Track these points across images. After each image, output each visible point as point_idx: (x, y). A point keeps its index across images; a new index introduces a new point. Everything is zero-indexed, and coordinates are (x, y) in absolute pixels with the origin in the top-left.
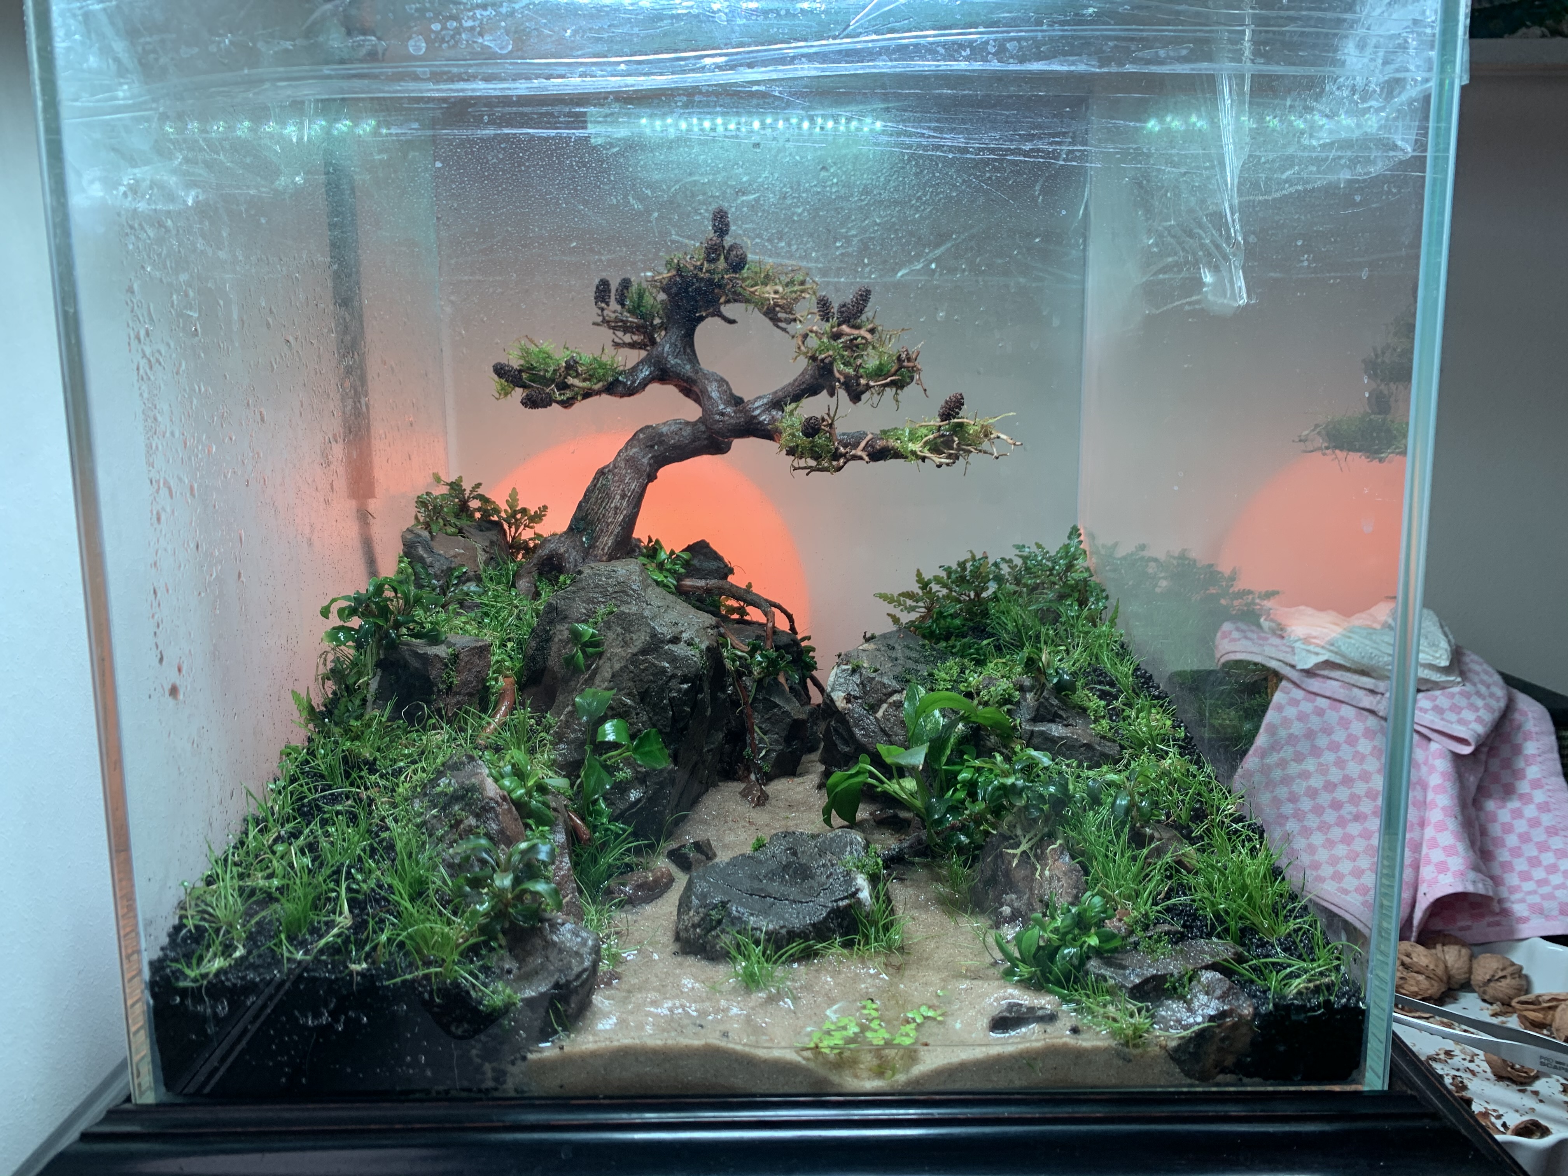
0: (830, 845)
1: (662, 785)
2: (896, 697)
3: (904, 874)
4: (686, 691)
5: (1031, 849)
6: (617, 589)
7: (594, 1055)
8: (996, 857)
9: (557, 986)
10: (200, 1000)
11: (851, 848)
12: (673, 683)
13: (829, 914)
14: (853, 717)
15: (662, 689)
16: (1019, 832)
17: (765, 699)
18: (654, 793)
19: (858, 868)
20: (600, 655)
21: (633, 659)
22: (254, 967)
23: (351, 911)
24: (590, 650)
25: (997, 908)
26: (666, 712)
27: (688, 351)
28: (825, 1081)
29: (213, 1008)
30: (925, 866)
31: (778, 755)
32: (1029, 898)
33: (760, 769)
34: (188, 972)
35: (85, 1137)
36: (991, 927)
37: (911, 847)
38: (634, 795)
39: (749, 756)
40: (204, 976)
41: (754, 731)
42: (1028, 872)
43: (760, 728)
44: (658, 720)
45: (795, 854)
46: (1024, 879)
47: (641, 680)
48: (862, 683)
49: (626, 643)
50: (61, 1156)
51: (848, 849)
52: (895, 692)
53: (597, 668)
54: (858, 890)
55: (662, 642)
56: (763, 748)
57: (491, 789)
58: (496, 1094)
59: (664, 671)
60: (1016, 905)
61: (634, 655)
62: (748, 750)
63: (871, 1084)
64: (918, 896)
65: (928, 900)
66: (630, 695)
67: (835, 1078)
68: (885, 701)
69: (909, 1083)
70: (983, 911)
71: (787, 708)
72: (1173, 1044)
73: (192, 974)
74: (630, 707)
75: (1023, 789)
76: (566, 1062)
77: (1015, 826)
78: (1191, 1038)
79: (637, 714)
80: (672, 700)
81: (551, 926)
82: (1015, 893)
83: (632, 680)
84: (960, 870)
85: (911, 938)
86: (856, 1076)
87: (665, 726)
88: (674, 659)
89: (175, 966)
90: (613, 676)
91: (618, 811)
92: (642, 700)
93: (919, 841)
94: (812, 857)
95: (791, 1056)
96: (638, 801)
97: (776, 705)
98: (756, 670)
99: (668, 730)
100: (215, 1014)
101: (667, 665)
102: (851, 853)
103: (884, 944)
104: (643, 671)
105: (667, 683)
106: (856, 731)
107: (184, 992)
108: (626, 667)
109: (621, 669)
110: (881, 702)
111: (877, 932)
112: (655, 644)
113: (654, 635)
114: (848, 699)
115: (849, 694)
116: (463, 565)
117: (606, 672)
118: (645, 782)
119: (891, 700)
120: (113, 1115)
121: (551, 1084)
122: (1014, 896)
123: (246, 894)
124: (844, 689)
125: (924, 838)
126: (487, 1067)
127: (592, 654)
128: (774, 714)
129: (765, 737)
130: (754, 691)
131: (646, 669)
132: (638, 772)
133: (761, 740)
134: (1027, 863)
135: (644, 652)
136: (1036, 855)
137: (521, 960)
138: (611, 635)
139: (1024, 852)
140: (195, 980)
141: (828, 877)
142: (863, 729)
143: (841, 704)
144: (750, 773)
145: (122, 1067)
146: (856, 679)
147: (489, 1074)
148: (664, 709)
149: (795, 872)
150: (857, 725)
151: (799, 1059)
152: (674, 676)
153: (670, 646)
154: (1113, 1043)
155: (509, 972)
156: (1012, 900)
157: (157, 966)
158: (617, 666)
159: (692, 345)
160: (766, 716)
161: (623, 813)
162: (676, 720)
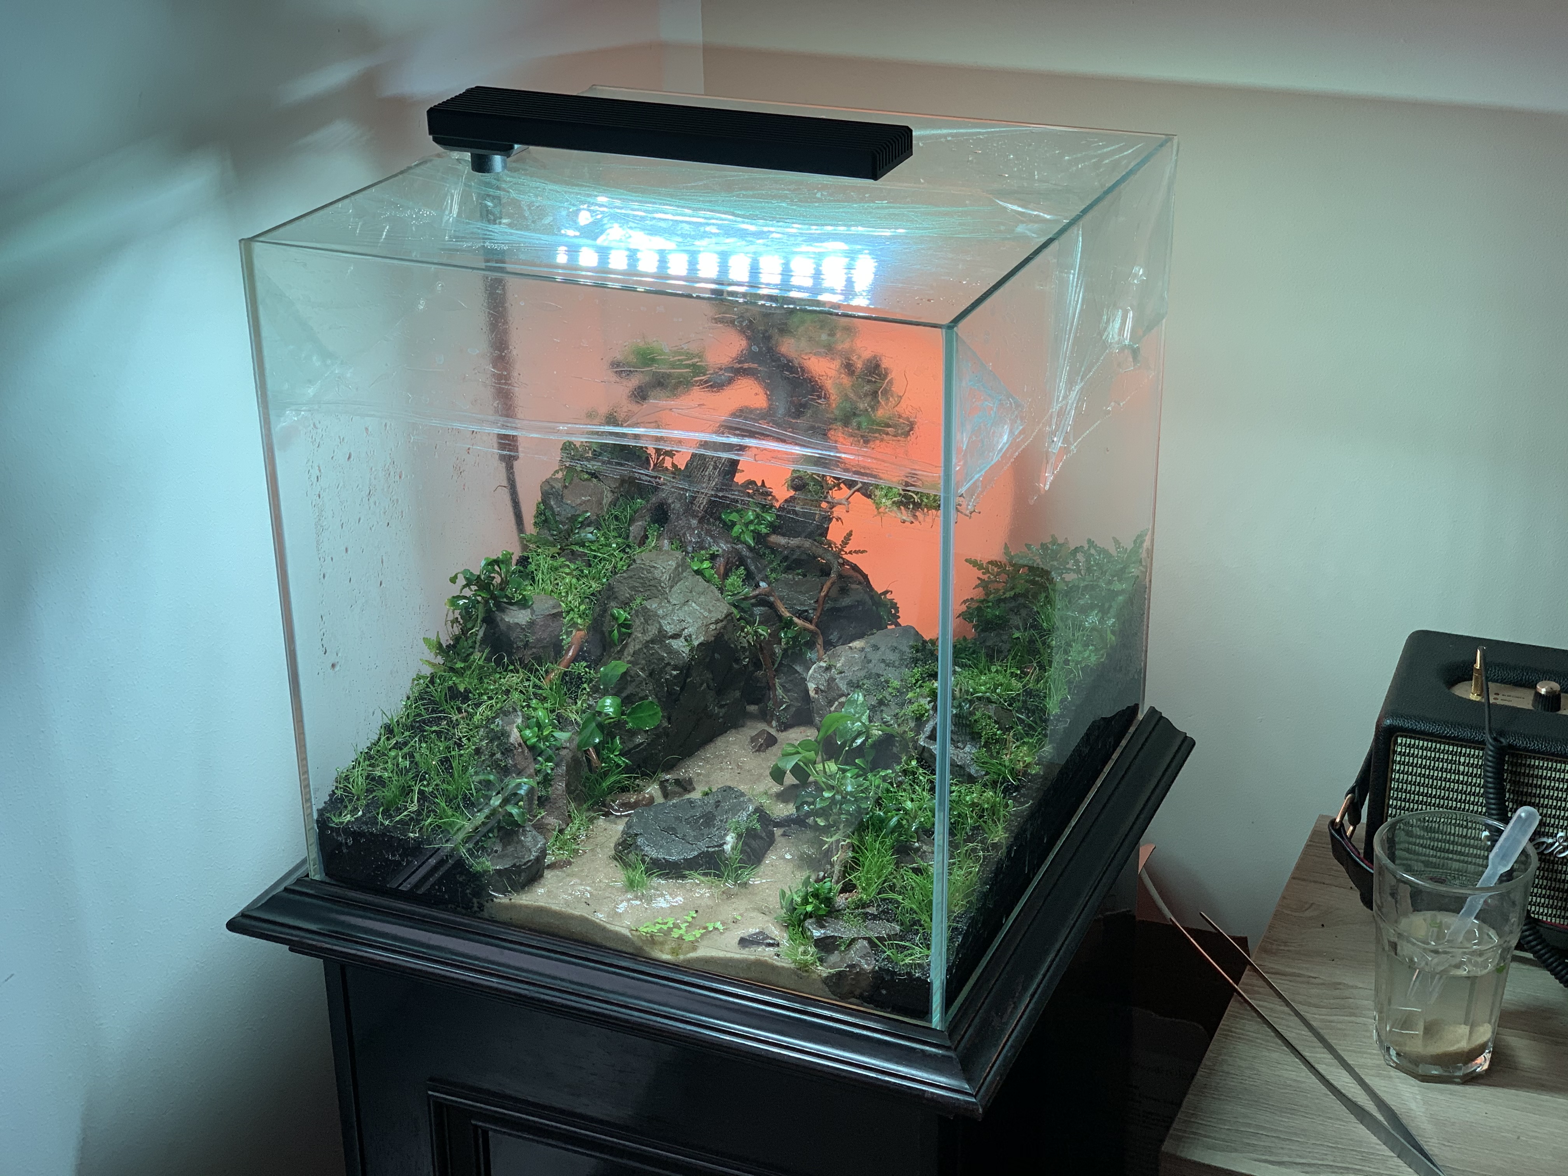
1: (659, 736)
7: (526, 907)
9: (514, 865)
10: (339, 834)
12: (668, 669)
15: (661, 671)
17: (788, 664)
18: (653, 740)
19: (734, 828)
20: (629, 635)
21: (647, 645)
22: (366, 823)
23: (418, 801)
24: (623, 630)
26: (663, 686)
28: (641, 949)
29: (346, 839)
31: (796, 710)
34: (334, 819)
35: (286, 889)
38: (640, 739)
40: (342, 823)
41: (776, 689)
43: (783, 687)
44: (659, 692)
47: (650, 661)
49: (645, 631)
50: (273, 897)
52: (843, 695)
53: (627, 644)
54: (725, 843)
55: (665, 637)
57: (515, 736)
58: (479, 915)
59: (663, 659)
61: (648, 642)
62: (773, 702)
63: (666, 957)
66: (642, 669)
67: (647, 949)
69: (684, 961)
72: (825, 975)
73: (336, 820)
76: (514, 907)
78: (833, 975)
80: (667, 680)
81: (523, 831)
83: (645, 659)
86: (661, 951)
88: (670, 650)
89: (328, 815)
90: (635, 653)
92: (650, 676)
95: (626, 932)
96: (641, 744)
100: (346, 843)
101: (666, 654)
102: (740, 816)
104: (652, 655)
105: (665, 667)
107: (332, 828)
108: (642, 649)
109: (639, 650)
110: (835, 699)
112: (662, 637)
113: (661, 630)
114: (817, 690)
115: (818, 687)
116: (587, 511)
117: (631, 649)
120: (299, 881)
121: (504, 916)
123: (370, 778)
124: (816, 682)
126: (475, 900)
127: (625, 634)
129: (786, 695)
130: (780, 657)
133: (783, 697)
135: (652, 641)
137: (504, 847)
138: (637, 623)
140: (336, 824)
145: (304, 862)
147: (476, 905)
148: (662, 684)
149: (705, 820)
151: (629, 934)
152: (669, 664)
153: (671, 640)
154: (793, 966)
155: (496, 851)
157: (321, 812)
158: (637, 647)
161: (630, 750)
162: (670, 693)
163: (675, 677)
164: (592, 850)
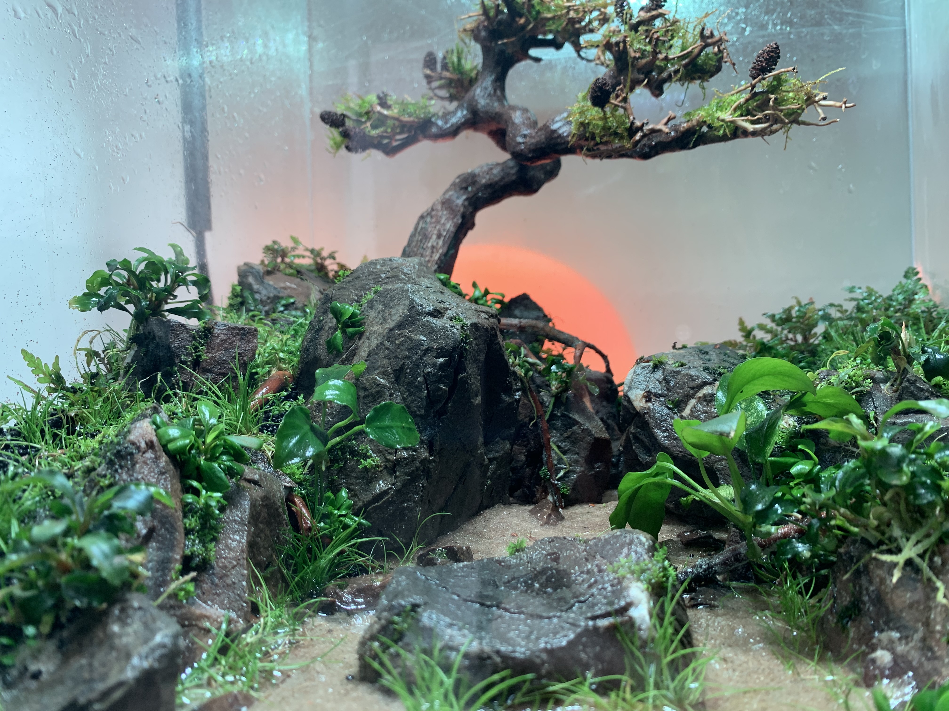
0: (603, 546)
1: (414, 477)
2: (706, 390)
3: (714, 599)
4: (442, 365)
5: (922, 556)
6: (389, 275)
8: (858, 574)
11: (629, 549)
12: (428, 358)
13: (579, 637)
14: (654, 417)
15: (417, 365)
16: (897, 532)
17: (563, 415)
18: (404, 486)
19: (633, 573)
20: (361, 335)
21: (389, 336)
24: (351, 330)
25: (865, 654)
26: (421, 391)
27: (499, 92)
30: (744, 591)
31: (578, 477)
32: (924, 640)
33: (557, 490)
36: (857, 684)
37: (724, 563)
38: (380, 486)
39: (546, 475)
41: (550, 449)
42: (919, 595)
43: (559, 447)
44: (412, 402)
45: (556, 559)
46: (911, 606)
47: (396, 357)
48: (665, 379)
49: (385, 319)
51: (625, 550)
52: (705, 384)
53: (356, 349)
54: (629, 606)
55: (420, 314)
56: (562, 468)
59: (420, 344)
60: (901, 648)
61: (392, 330)
62: (544, 469)
64: (734, 629)
65: (750, 636)
66: (384, 374)
68: (692, 396)
70: (839, 659)
71: (587, 425)
74: (384, 386)
75: (901, 460)
77: (889, 525)
79: (391, 395)
80: (426, 376)
82: (898, 629)
83: (388, 357)
84: (798, 599)
85: (718, 689)
87: (419, 407)
88: (432, 333)
90: (369, 355)
91: (360, 504)
92: (397, 379)
93: (737, 557)
94: (576, 562)
96: (385, 493)
97: (576, 423)
98: (554, 386)
99: (422, 412)
101: (424, 339)
102: (627, 555)
103: (670, 695)
104: (399, 346)
105: (422, 357)
106: (657, 432)
108: (382, 343)
109: (378, 346)
110: (688, 397)
111: (659, 672)
112: (413, 317)
113: (412, 307)
114: (648, 396)
115: (649, 392)
116: (292, 297)
117: (364, 353)
118: (395, 472)
119: (700, 394)
122: (895, 635)
124: (643, 387)
125: (743, 551)
127: (352, 335)
128: (574, 433)
129: (564, 457)
130: (551, 406)
131: (401, 344)
132: (388, 460)
133: (560, 460)
134: (915, 580)
135: (400, 326)
136: (932, 566)
137: (64, 661)
138: (373, 314)
139: (909, 562)
141: (590, 586)
142: (666, 430)
143: (639, 403)
144: (547, 494)
146: (659, 375)
148: (418, 388)
149: (548, 580)
150: (659, 427)
152: (428, 350)
153: (430, 319)
156: (891, 641)
158: (374, 344)
159: (503, 89)
160: (566, 435)
161: (366, 505)
162: (431, 400)
163: (442, 367)
164: (304, 670)
